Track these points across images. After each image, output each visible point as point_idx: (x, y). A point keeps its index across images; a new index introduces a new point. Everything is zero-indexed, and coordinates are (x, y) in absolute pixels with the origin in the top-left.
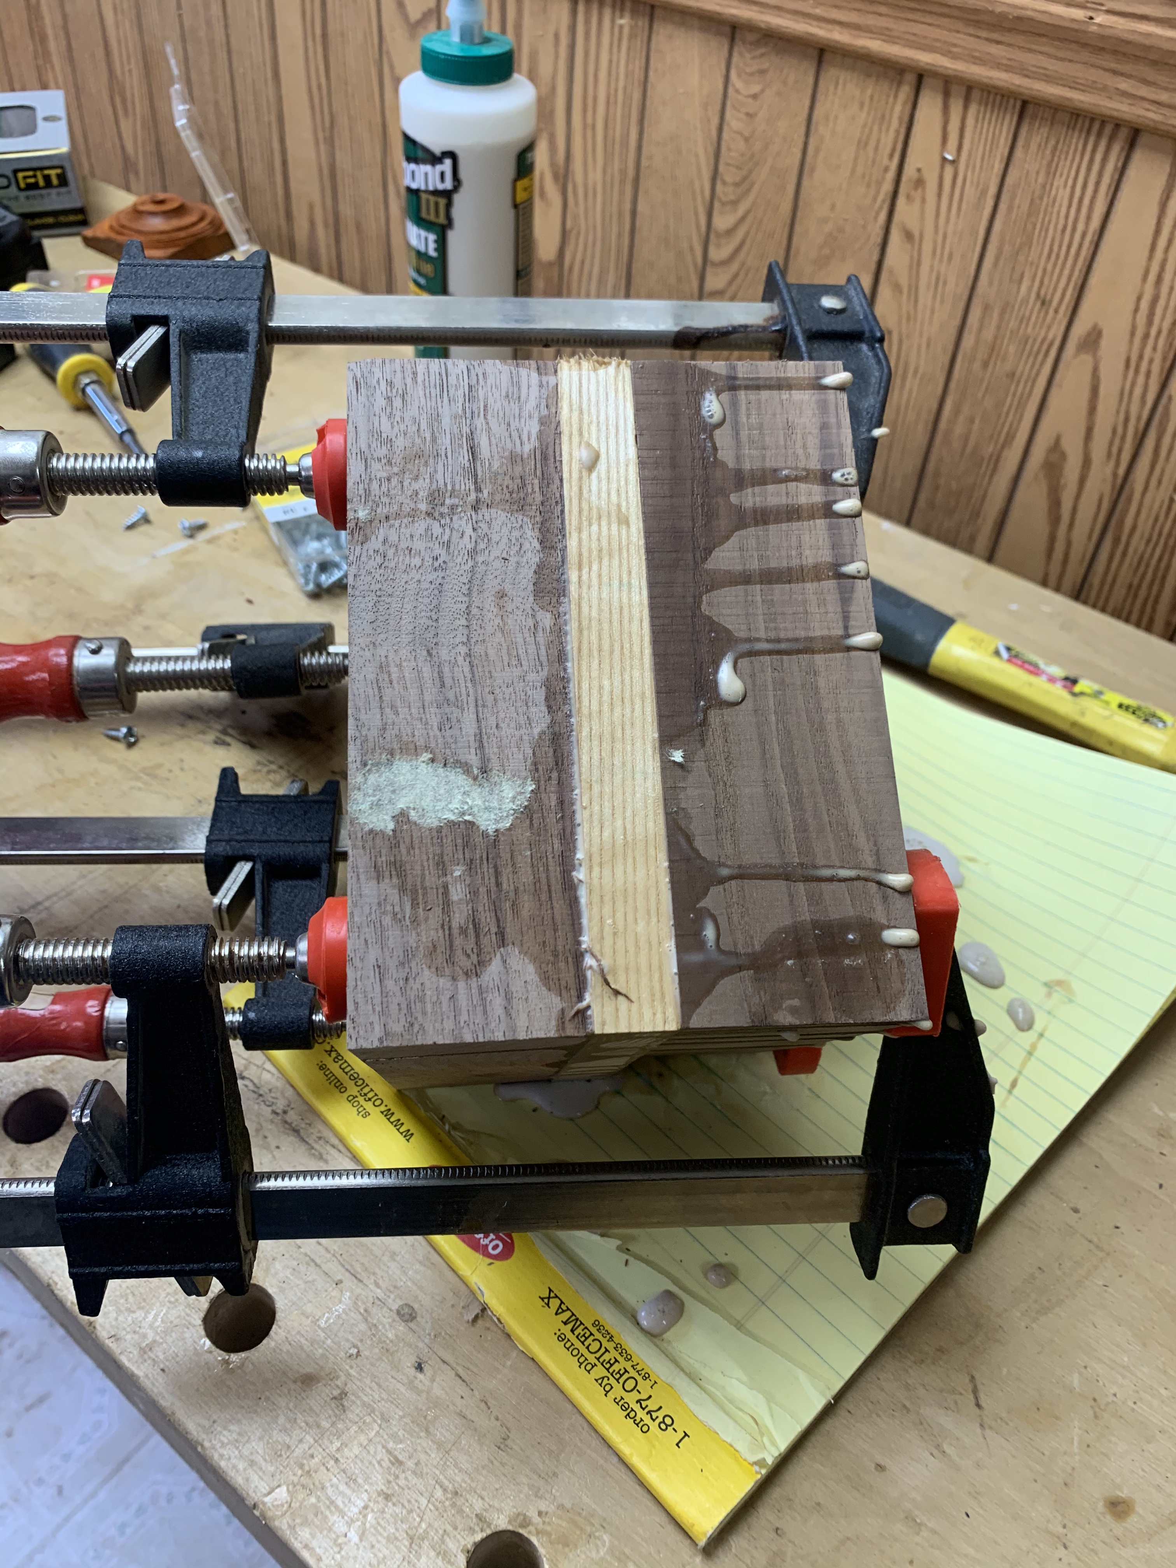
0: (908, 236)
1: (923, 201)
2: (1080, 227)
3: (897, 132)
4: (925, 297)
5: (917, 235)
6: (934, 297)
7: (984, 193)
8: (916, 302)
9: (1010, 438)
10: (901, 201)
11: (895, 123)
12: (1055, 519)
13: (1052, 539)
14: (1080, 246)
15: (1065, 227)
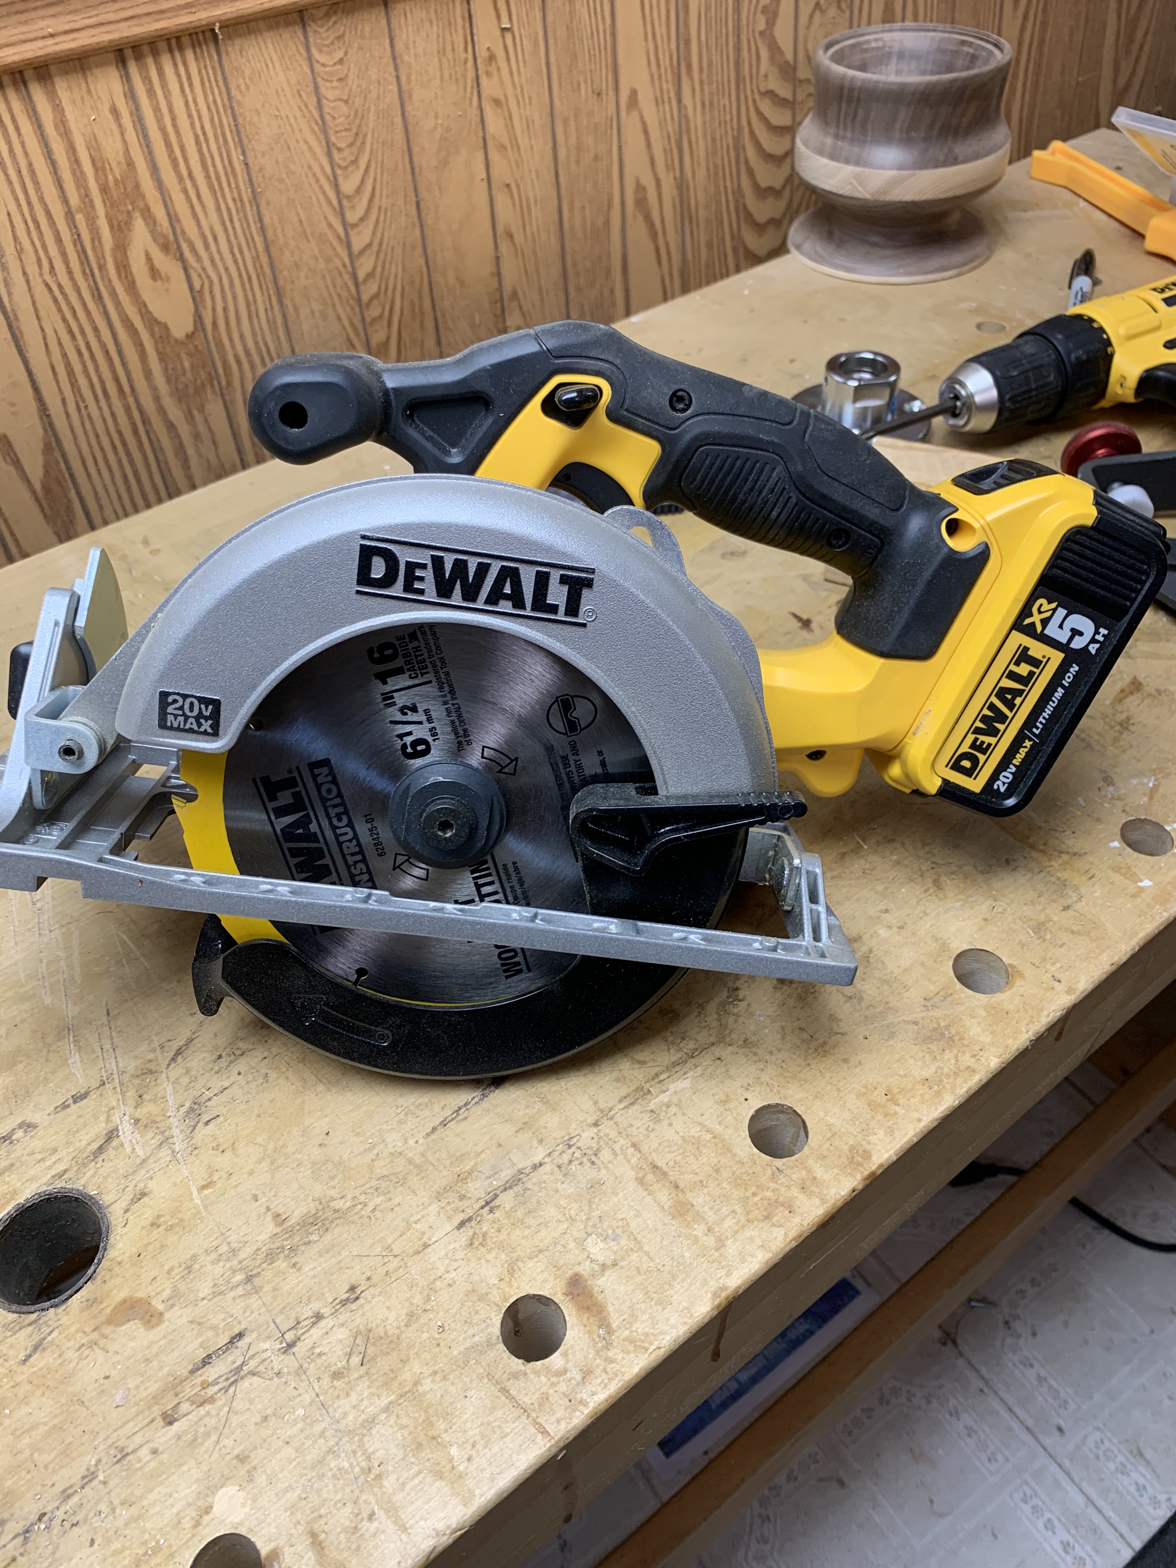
0: (497, 102)
1: (499, 69)
2: (601, 28)
3: (464, 28)
4: (523, 141)
5: (503, 99)
6: (530, 138)
7: (536, 39)
8: (518, 148)
9: (610, 201)
10: (484, 80)
11: (459, 21)
12: (654, 235)
13: (657, 250)
14: (605, 40)
15: (592, 33)
